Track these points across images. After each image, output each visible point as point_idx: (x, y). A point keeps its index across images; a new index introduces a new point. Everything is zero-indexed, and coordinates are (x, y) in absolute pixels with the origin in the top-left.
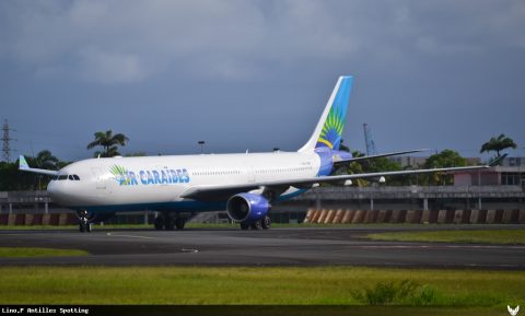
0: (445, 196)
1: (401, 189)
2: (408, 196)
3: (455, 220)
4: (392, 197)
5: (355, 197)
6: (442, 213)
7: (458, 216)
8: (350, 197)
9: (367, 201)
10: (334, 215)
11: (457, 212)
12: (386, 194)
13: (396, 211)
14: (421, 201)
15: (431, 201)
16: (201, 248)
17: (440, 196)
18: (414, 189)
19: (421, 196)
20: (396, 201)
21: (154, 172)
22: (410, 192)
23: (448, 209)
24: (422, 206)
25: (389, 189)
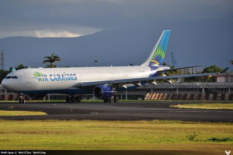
0: (213, 87)
1: (191, 84)
2: (195, 87)
3: (217, 98)
4: (187, 87)
5: (170, 87)
6: (211, 95)
7: (219, 97)
8: (167, 87)
9: (175, 89)
10: (159, 96)
11: (218, 95)
12: (184, 86)
13: (189, 94)
14: (201, 90)
15: (206, 89)
16: (99, 111)
17: (210, 87)
18: (198, 84)
19: (201, 87)
20: (189, 89)
21: (58, 75)
22: (196, 85)
23: (214, 93)
24: (201, 92)
25: (186, 84)
